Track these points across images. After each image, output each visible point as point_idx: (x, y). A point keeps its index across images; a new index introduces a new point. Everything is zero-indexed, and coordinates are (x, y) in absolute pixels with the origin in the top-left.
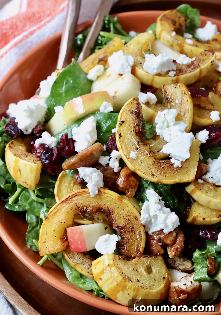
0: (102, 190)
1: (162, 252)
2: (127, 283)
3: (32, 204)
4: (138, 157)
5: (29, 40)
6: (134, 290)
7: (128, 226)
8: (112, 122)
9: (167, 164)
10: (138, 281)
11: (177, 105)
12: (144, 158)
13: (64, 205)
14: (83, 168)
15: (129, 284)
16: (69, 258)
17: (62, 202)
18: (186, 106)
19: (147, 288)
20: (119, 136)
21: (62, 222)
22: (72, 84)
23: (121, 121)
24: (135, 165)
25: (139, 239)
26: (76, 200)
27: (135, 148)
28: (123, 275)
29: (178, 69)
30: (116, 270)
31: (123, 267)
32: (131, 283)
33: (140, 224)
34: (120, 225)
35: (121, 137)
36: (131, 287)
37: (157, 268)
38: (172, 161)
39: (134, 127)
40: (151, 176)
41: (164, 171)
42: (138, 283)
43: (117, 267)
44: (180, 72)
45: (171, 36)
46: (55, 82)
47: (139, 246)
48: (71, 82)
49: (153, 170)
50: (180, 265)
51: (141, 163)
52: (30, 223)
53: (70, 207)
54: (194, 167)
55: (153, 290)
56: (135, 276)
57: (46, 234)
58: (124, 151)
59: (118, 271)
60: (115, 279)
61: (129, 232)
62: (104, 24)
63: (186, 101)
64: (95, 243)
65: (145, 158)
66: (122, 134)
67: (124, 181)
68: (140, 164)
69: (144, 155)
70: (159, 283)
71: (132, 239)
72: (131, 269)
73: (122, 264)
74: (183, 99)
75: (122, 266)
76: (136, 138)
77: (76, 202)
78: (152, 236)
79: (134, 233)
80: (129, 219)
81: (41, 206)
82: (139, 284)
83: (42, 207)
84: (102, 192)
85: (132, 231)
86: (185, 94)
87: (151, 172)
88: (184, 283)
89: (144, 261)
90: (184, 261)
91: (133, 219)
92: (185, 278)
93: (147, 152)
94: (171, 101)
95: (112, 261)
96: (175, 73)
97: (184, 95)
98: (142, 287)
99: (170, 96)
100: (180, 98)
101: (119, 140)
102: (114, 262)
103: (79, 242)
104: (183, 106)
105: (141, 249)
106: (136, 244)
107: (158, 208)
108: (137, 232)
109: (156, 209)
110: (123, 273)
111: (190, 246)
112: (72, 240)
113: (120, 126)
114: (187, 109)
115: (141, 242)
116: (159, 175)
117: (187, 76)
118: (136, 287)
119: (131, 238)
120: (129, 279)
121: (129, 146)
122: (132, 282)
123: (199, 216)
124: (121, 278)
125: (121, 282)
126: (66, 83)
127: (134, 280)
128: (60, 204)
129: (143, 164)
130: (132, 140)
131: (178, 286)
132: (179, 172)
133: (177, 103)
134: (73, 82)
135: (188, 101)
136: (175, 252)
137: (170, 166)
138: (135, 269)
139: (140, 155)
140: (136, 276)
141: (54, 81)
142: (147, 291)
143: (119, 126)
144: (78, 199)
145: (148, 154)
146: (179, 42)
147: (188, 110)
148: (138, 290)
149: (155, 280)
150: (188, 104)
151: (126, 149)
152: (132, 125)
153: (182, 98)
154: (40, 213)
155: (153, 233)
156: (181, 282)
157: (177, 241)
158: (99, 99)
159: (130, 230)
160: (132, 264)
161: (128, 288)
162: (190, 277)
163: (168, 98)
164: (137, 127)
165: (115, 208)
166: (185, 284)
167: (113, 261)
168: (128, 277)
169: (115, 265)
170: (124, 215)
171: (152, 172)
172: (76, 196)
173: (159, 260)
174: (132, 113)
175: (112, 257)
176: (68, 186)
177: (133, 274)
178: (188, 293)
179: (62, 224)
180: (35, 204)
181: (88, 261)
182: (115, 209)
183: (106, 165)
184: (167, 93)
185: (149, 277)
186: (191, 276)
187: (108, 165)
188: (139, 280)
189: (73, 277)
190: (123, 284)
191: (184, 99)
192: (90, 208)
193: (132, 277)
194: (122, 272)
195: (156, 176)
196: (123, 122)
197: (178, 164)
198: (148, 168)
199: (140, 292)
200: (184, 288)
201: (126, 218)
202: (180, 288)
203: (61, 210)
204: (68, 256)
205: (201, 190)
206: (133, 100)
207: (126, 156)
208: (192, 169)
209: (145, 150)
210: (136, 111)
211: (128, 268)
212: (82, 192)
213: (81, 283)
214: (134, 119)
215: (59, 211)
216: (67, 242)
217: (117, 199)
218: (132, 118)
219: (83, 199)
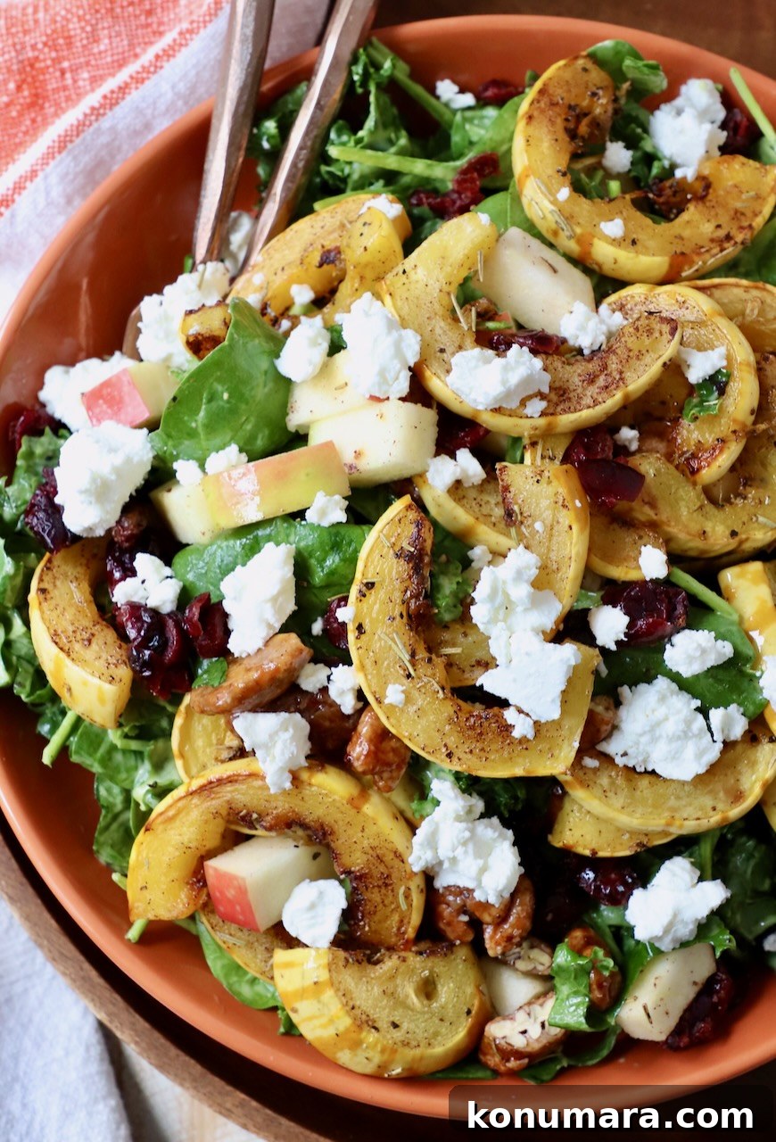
0: (305, 776)
1: (470, 937)
2: (364, 1034)
3: (110, 759)
4: (408, 699)
5: (105, 123)
6: (383, 1051)
7: (376, 874)
8: (341, 560)
9: (493, 725)
10: (395, 1026)
11: (537, 537)
12: (427, 704)
13: (196, 800)
14: (250, 716)
15: (370, 1037)
16: (213, 928)
17: (191, 794)
18: (565, 544)
19: (419, 1046)
20: (357, 632)
21: (191, 845)
22: (228, 402)
23: (365, 581)
24: (399, 721)
25: (406, 907)
26: (231, 792)
27: (402, 672)
28: (357, 1012)
29: (557, 384)
30: (336, 999)
31: (357, 988)
32: (376, 1035)
33: (408, 871)
34: (353, 869)
35: (363, 636)
36: (376, 1045)
37: (452, 985)
38: (510, 715)
39: (403, 602)
40: (444, 756)
41: (482, 745)
42: (394, 1031)
43: (338, 990)
44: (562, 398)
45: (554, 202)
46: (174, 399)
47: (405, 921)
48: (226, 396)
49: (452, 741)
50: (519, 958)
51: (416, 718)
52: (105, 804)
53: (214, 811)
54: (572, 733)
55: (434, 1048)
56: (387, 1010)
57: (146, 867)
58: (369, 677)
59: (342, 1002)
60: (331, 1021)
61: (379, 887)
62: (350, 84)
63: (567, 528)
64: (283, 907)
65: (429, 703)
66: (367, 627)
67: (366, 756)
68: (414, 720)
69: (428, 695)
70: (454, 1028)
71: (385, 906)
72: (377, 991)
73: (353, 978)
74: (558, 522)
75: (353, 985)
76: (406, 638)
77: (229, 796)
78: (443, 895)
79: (393, 891)
80: (378, 856)
81: (136, 760)
82: (398, 1035)
83: (139, 762)
84: (302, 782)
85: (386, 885)
86: (564, 506)
87: (445, 745)
88: (522, 1029)
89: (415, 967)
90: (532, 947)
91: (389, 857)
92: (526, 1008)
93: (437, 687)
94: (522, 523)
95: (326, 971)
96: (544, 404)
97: (561, 508)
98: (405, 1043)
99: (520, 506)
100: (548, 515)
101: (356, 644)
102: (331, 977)
103: (238, 908)
104: (554, 541)
105: (411, 933)
106: (396, 918)
107: (463, 837)
108: (402, 890)
109: (456, 843)
110: (353, 1008)
111: (550, 917)
112: (218, 894)
113: (363, 598)
114: (567, 552)
115: (411, 913)
116: (469, 756)
117: (580, 417)
118: (388, 1043)
119: (383, 902)
120: (370, 1023)
121: (386, 663)
122: (376, 1029)
123: (580, 843)
124: (345, 1022)
125: (347, 1031)
126: (210, 400)
127: (383, 1024)
128: (184, 797)
129: (423, 722)
130: (393, 645)
131: (504, 1038)
132: (527, 749)
133: (538, 531)
134: (230, 397)
135: (570, 527)
136: (503, 944)
137: (501, 731)
138: (389, 991)
139: (416, 694)
140: (390, 1013)
141: (172, 397)
142: (418, 1052)
143: (357, 598)
144: (236, 790)
145: (438, 692)
146: (578, 230)
147: (570, 558)
148: (394, 1051)
149: (442, 1020)
150: (571, 538)
151: (375, 672)
152: (397, 596)
153: (553, 518)
154: (133, 782)
155: (447, 888)
156: (516, 1024)
157: (512, 918)
158: (308, 475)
159: (380, 883)
160: (380, 978)
161: (367, 1047)
162: (541, 1005)
163: (514, 511)
164: (413, 601)
165: (340, 823)
166: (524, 1032)
167: (330, 971)
168: (367, 1018)
169: (332, 985)
170: (366, 843)
171: (450, 745)
172: (230, 782)
173: (458, 961)
174: (398, 556)
175: (325, 959)
176: (210, 728)
177: (380, 1007)
178: (530, 1055)
179: (190, 850)
180: (119, 757)
181: (264, 940)
182: (340, 828)
183: (320, 690)
184: (512, 494)
185: (427, 1012)
186: (544, 1002)
187: (325, 690)
188: (398, 1023)
189: (223, 967)
190: (354, 1035)
191: (561, 520)
192: (269, 818)
193: (378, 1015)
194: (351, 1004)
195: (459, 759)
196: (370, 586)
197: (525, 733)
198: (437, 734)
199: (398, 1057)
200: (519, 1042)
201: (371, 852)
202: (509, 1044)
203: (188, 814)
204: (209, 921)
205: (590, 787)
206: (405, 510)
207: (374, 694)
208: (566, 741)
209: (431, 679)
210: (412, 550)
211: (370, 988)
212: (246, 775)
213: (248, 981)
214: (405, 576)
215: (184, 813)
216: (205, 891)
217: (345, 802)
218: (398, 572)
219: (251, 792)
